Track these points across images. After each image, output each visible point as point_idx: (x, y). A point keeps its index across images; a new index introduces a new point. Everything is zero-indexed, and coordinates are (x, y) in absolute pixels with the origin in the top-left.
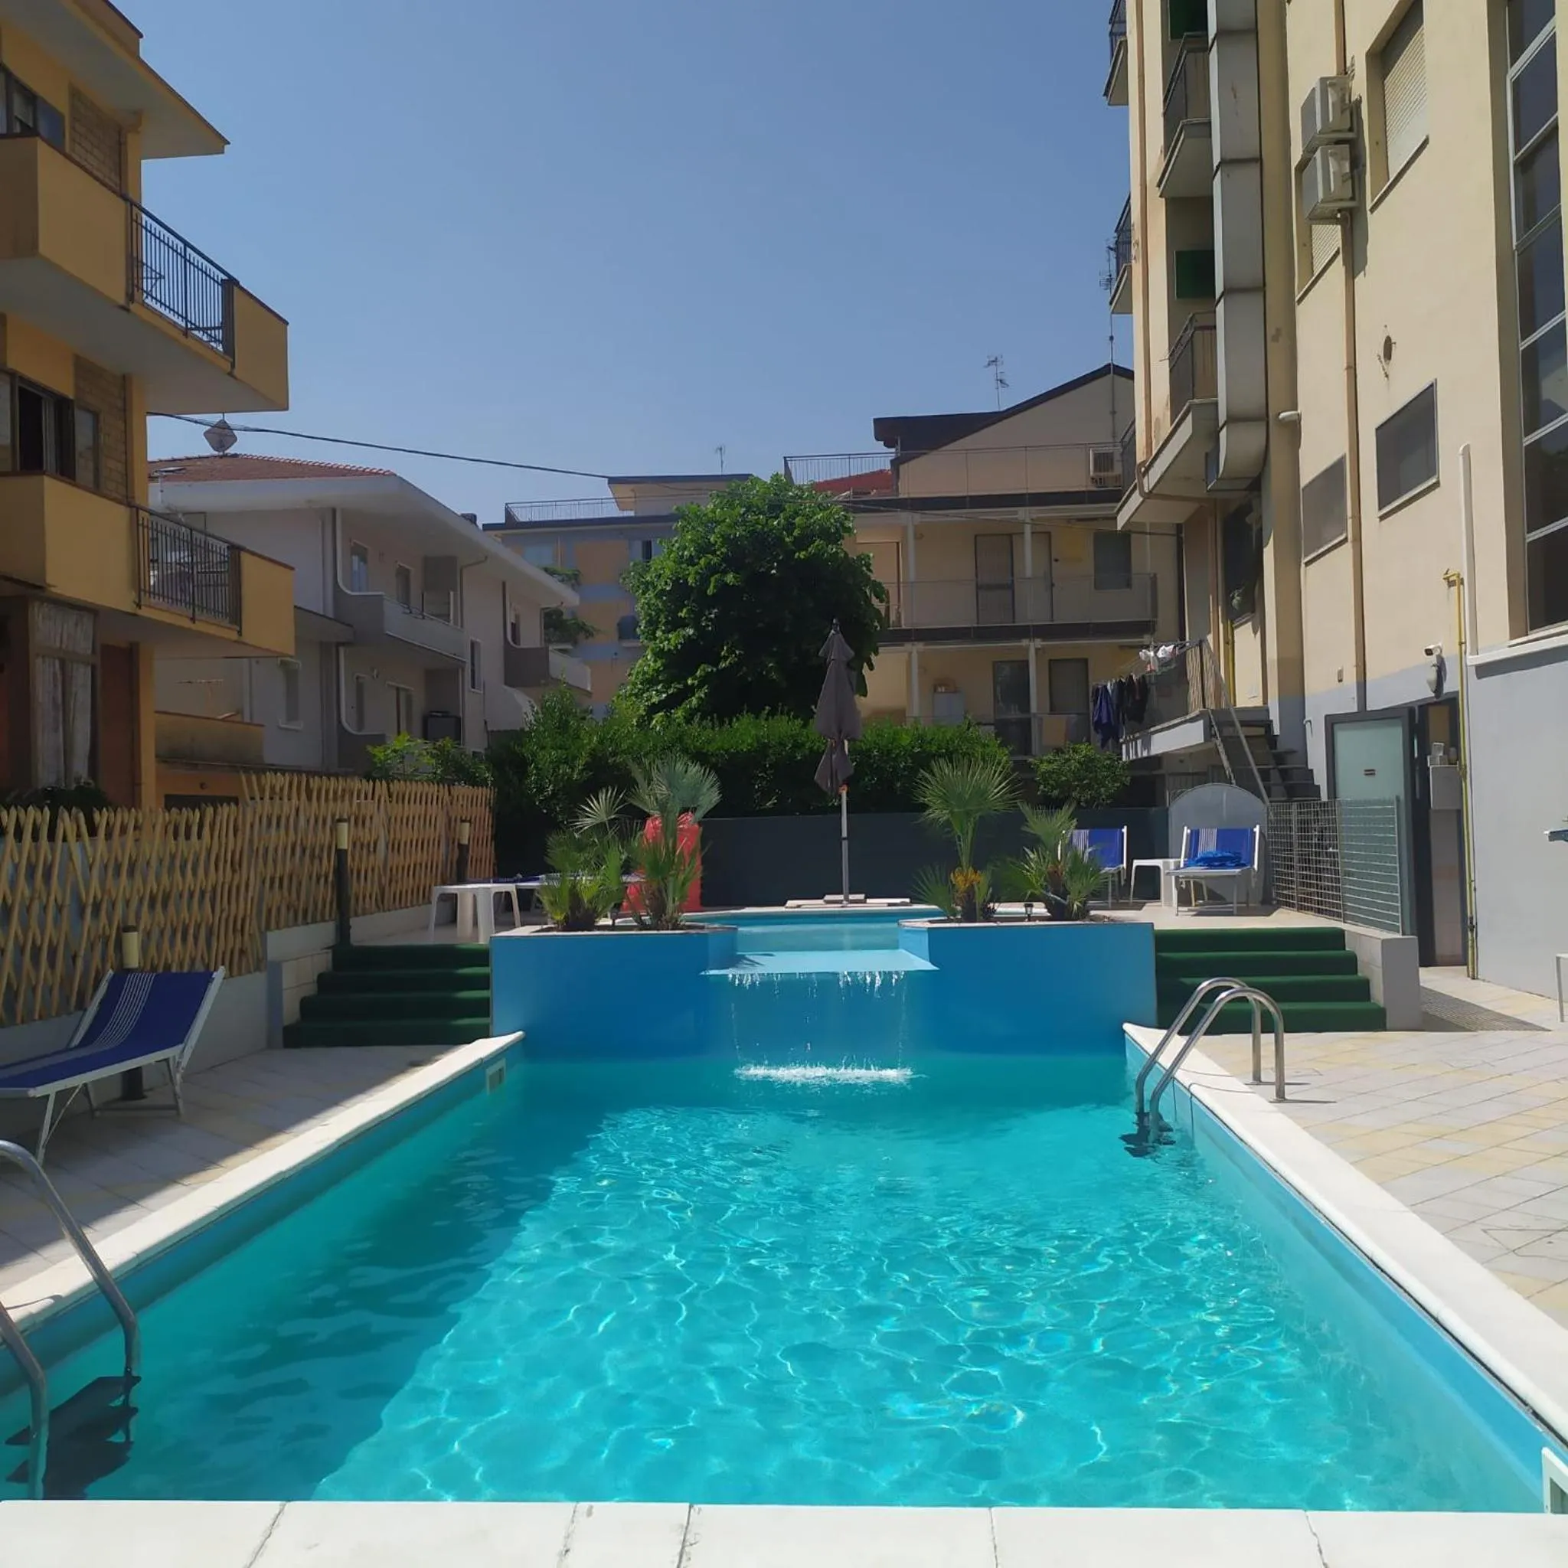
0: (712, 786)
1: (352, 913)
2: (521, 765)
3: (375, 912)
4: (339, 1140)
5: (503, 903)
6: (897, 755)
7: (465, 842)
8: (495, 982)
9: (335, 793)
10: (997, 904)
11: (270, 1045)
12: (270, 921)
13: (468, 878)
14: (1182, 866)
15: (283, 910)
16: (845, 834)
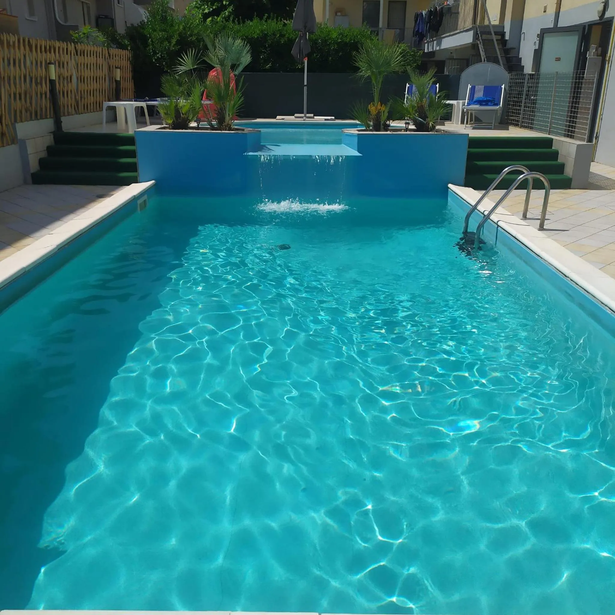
0: (247, 53)
1: (62, 114)
2: (144, 39)
3: (74, 114)
4: (58, 246)
5: (140, 112)
6: (330, 43)
7: (119, 79)
8: (139, 154)
9: (45, 48)
10: (391, 121)
11: (25, 183)
12: (17, 118)
13: (121, 98)
14: (466, 105)
15: (23, 111)
16: (305, 83)
